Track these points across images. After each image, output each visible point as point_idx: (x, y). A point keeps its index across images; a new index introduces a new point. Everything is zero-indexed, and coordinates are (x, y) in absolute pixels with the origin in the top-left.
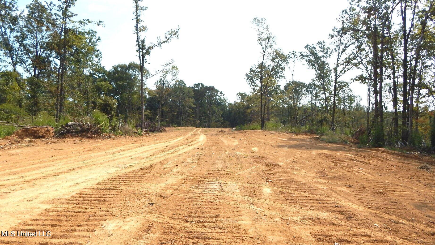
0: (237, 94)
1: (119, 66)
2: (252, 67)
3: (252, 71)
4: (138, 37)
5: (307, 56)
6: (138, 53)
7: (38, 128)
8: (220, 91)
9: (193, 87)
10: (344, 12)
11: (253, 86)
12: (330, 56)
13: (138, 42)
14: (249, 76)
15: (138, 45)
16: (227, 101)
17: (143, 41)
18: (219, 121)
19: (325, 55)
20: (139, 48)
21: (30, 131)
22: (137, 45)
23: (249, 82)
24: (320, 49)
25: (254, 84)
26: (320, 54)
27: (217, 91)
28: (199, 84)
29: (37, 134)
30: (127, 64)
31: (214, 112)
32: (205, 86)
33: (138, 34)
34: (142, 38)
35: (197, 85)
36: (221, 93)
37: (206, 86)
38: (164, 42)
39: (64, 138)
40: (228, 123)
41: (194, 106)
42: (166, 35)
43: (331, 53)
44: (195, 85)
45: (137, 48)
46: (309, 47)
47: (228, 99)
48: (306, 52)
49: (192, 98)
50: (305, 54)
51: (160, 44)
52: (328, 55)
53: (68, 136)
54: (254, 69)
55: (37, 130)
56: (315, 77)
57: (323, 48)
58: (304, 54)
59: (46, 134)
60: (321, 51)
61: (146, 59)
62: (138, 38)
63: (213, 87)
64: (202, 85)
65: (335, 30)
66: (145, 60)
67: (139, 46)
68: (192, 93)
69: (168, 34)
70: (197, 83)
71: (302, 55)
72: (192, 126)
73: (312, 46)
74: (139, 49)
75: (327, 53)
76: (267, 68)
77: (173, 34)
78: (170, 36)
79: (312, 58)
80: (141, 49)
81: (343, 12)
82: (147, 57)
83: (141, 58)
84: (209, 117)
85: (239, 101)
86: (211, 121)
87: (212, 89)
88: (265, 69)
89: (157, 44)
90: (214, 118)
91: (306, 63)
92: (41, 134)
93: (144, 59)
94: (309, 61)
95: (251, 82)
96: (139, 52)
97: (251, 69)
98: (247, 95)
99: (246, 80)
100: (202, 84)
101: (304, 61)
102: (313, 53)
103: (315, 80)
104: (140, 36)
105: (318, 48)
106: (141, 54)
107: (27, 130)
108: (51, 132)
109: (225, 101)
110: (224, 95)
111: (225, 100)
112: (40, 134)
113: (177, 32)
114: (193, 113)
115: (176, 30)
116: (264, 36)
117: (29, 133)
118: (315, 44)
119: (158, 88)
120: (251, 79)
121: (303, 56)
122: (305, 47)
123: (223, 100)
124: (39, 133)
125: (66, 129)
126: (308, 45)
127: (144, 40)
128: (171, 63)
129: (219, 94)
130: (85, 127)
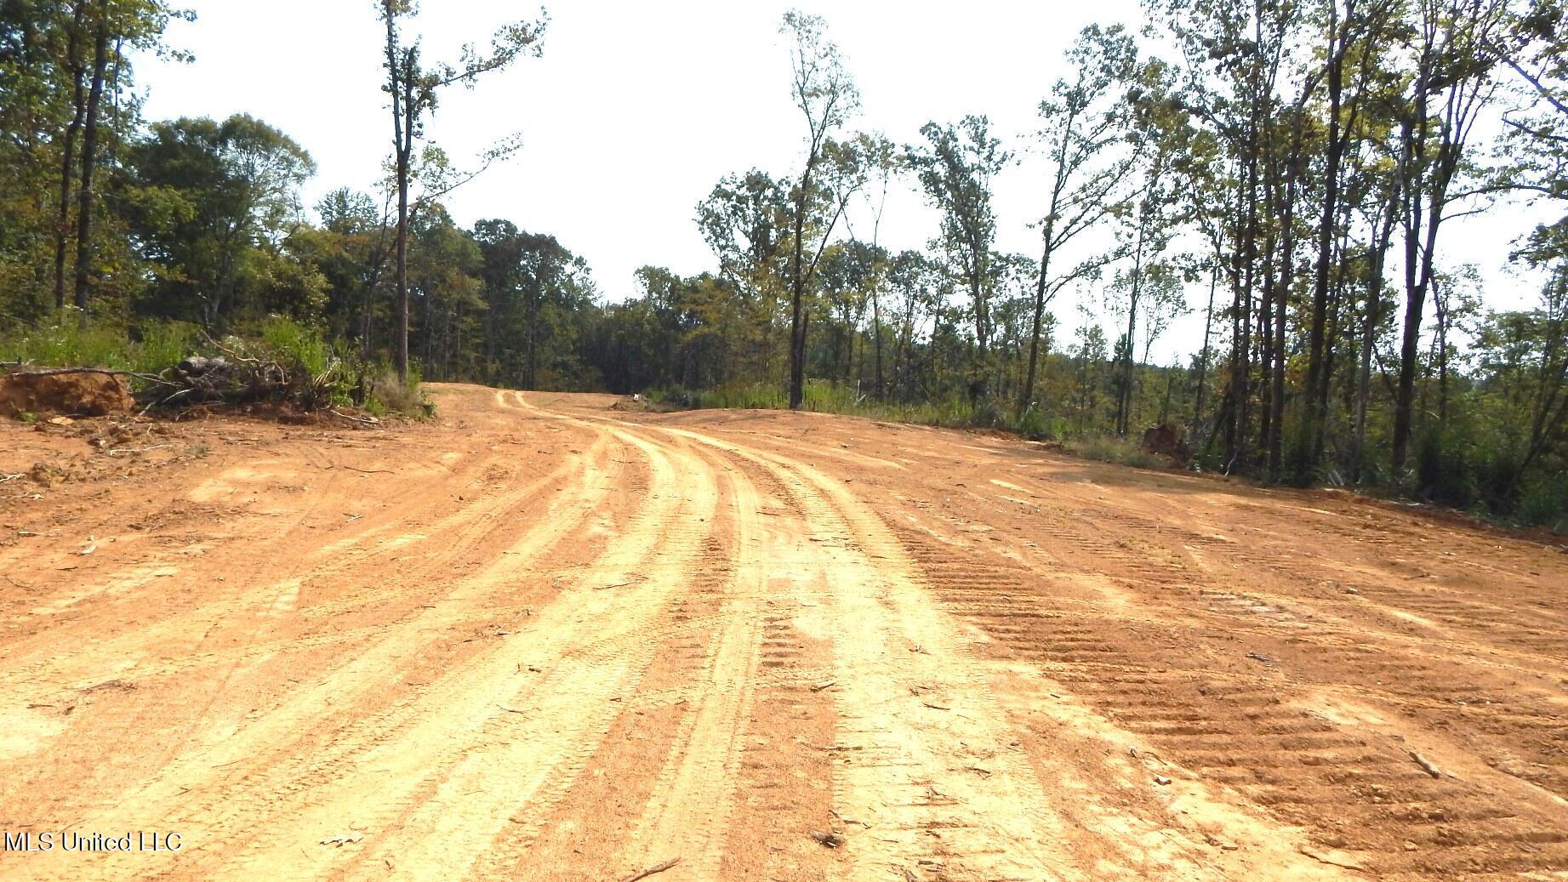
0: (638, 272)
1: (182, 124)
2: (723, 181)
3: (720, 193)
4: (390, 33)
5: (925, 162)
6: (388, 98)
7: (74, 377)
8: (576, 255)
9: (473, 231)
10: (1090, 33)
11: (722, 248)
12: (999, 169)
13: (390, 54)
14: (707, 210)
15: (392, 65)
16: (596, 294)
17: (411, 54)
18: (565, 365)
19: (985, 165)
20: (395, 79)
21: (41, 387)
22: (385, 65)
23: (707, 233)
24: (970, 143)
25: (722, 242)
26: (969, 159)
27: (565, 255)
28: (497, 222)
29: (73, 398)
30: (220, 118)
31: (549, 329)
32: (520, 232)
33: (390, 25)
34: (404, 42)
35: (491, 226)
36: (580, 262)
37: (525, 234)
38: (489, 66)
39: (185, 418)
40: (595, 373)
41: (482, 305)
42: (496, 38)
43: (1003, 160)
44: (480, 224)
45: (385, 76)
46: (933, 129)
47: (599, 287)
48: (926, 147)
49: (474, 275)
50: (921, 154)
51: (470, 73)
52: (992, 164)
53: (203, 413)
54: (729, 188)
55: (71, 385)
56: (937, 233)
57: (979, 138)
58: (917, 154)
59: (109, 398)
60: (971, 149)
61: (420, 126)
62: (390, 40)
63: (553, 239)
64: (510, 228)
65: (1062, 90)
66: (416, 129)
67: (394, 71)
68: (477, 257)
69: (504, 35)
70: (489, 218)
71: (912, 158)
72: (474, 380)
73: (945, 129)
74: (395, 84)
75: (989, 158)
76: (776, 189)
77: (522, 37)
78: (510, 46)
79: (941, 170)
80: (400, 83)
81: (1087, 30)
82: (425, 115)
83: (403, 120)
84: (533, 347)
85: (640, 297)
86: (539, 364)
87: (546, 246)
88: (769, 193)
89: (461, 70)
90: (546, 353)
91: (920, 185)
92: (86, 399)
93: (415, 123)
94: (931, 180)
95: (714, 232)
96: (396, 94)
97: (718, 186)
98: (672, 276)
99: (699, 226)
100: (508, 224)
101: (913, 176)
102: (946, 153)
103: (940, 243)
104: (398, 32)
105: (964, 138)
106: (403, 104)
107: (28, 381)
108: (124, 393)
109: (588, 294)
110: (588, 270)
111: (589, 288)
112: (84, 400)
113: (537, 31)
114: (478, 331)
115: (534, 26)
116: (820, 80)
117: (37, 394)
118: (956, 123)
119: (333, 226)
120: (713, 224)
121: (913, 161)
122: (923, 131)
123: (578, 288)
124: (80, 397)
125: (188, 385)
126: (934, 125)
127: (413, 50)
128: (511, 147)
129: (569, 268)
130: (263, 380)
